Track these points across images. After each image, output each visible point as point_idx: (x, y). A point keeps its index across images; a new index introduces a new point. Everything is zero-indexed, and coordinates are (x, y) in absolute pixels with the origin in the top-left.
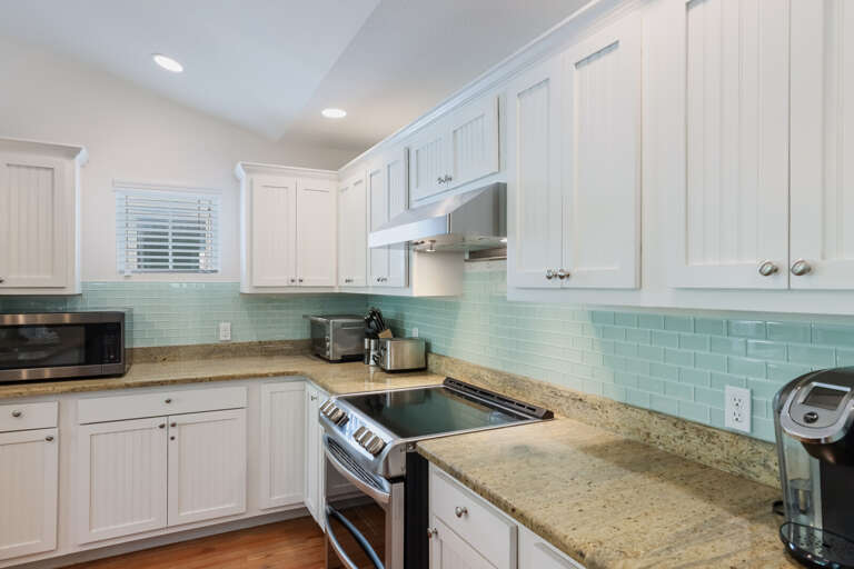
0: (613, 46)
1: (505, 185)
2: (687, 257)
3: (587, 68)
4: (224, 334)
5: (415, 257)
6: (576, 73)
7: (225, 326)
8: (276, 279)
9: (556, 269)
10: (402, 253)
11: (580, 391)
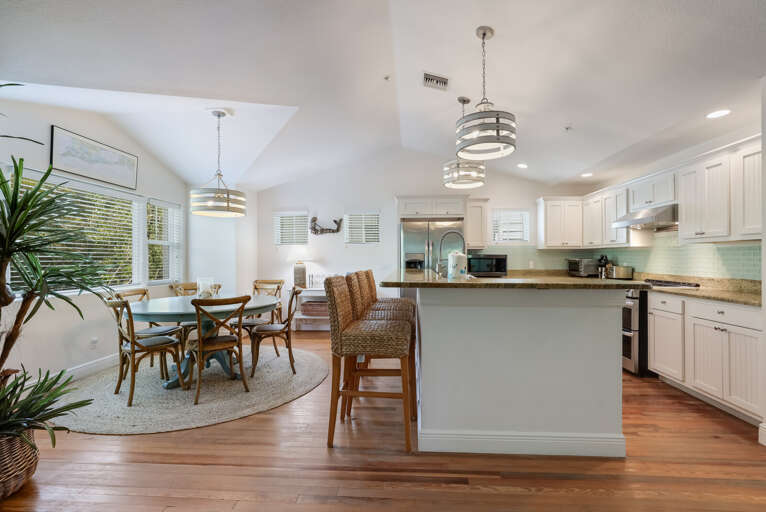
0: (720, 164)
1: (677, 205)
2: (744, 223)
3: (711, 170)
4: (531, 266)
5: (631, 231)
6: (707, 171)
7: (531, 263)
8: (557, 243)
9: (699, 231)
10: (625, 230)
11: (711, 276)
